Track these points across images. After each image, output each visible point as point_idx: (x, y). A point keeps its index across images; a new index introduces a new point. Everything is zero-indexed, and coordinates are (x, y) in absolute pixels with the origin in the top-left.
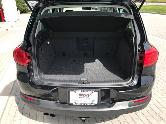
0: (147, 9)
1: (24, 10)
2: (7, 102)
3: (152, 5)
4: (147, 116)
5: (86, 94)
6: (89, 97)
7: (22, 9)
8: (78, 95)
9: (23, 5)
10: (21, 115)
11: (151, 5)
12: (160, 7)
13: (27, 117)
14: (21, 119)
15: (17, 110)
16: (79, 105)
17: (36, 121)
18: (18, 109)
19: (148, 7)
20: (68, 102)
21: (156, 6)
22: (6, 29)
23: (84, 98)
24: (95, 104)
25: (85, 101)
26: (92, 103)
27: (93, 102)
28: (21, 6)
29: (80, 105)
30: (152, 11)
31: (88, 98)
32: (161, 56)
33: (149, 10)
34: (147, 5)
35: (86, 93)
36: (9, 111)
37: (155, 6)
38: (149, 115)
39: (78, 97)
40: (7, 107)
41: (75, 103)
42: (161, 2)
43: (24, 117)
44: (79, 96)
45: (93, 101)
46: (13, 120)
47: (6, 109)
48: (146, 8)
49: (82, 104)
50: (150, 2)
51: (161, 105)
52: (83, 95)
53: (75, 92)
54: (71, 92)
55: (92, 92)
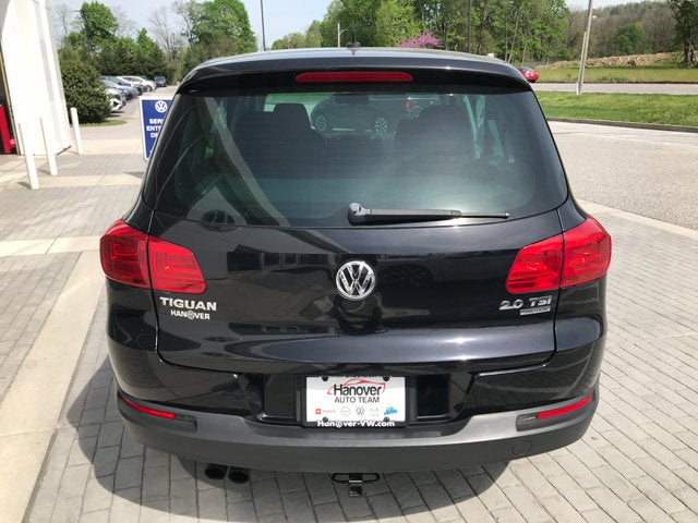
0: (583, 108)
1: (91, 111)
2: (50, 447)
3: (603, 94)
4: (589, 486)
5: (362, 385)
6: (376, 396)
7: (83, 107)
8: (336, 389)
9: (86, 92)
10: (106, 493)
11: (598, 94)
12: (635, 102)
13: (133, 500)
14: (110, 508)
15: (89, 478)
16: (339, 426)
17: (167, 514)
18: (93, 474)
19: (589, 102)
20: (298, 419)
21: (620, 94)
22: (23, 184)
23: (357, 400)
24: (396, 423)
25: (360, 411)
26: (386, 420)
27: (388, 416)
28: (80, 94)
29: (343, 427)
30: (602, 117)
31: (370, 400)
32: (641, 277)
33: (592, 112)
34: (583, 91)
35: (363, 382)
36: (61, 481)
37: (615, 95)
38: (599, 484)
39: (334, 397)
40: (49, 469)
41: (325, 420)
42: (637, 82)
43: (121, 502)
44: (338, 392)
45: (388, 412)
46: (78, 512)
47: (49, 474)
48: (577, 103)
49: (350, 425)
50: (595, 82)
51: (642, 448)
52: (353, 391)
53: (325, 379)
54: (309, 380)
55: (386, 379)
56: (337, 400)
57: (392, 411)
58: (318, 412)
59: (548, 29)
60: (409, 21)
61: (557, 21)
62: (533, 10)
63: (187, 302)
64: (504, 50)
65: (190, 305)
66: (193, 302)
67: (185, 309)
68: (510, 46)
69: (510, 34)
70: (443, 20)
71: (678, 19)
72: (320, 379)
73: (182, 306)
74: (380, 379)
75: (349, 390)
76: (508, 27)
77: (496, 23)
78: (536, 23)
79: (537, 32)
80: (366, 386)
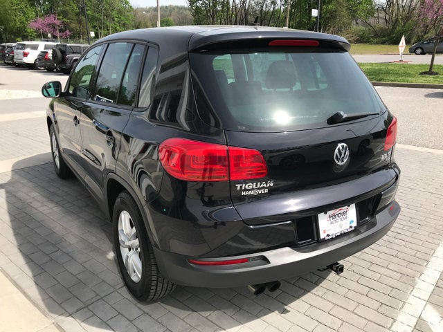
6: (346, 216)
16: (334, 237)
20: (316, 239)
23: (339, 220)
24: (354, 227)
25: (341, 226)
26: (351, 227)
27: (351, 225)
29: (336, 236)
31: (344, 219)
39: (330, 222)
41: (328, 235)
44: (331, 218)
52: (337, 216)
53: (326, 213)
54: (319, 215)
55: (349, 206)
56: (332, 223)
57: (352, 222)
58: (324, 232)
59: (123, 18)
60: (26, 7)
61: (127, 13)
62: (111, 5)
63: (255, 184)
64: (98, 30)
65: (256, 186)
66: (259, 183)
67: (253, 189)
68: (100, 28)
69: (99, 19)
70: (51, 7)
71: (194, 16)
72: (323, 213)
73: (251, 187)
74: (347, 207)
75: (335, 216)
76: (97, 15)
77: (89, 12)
78: (114, 14)
79: (116, 19)
80: (341, 211)
